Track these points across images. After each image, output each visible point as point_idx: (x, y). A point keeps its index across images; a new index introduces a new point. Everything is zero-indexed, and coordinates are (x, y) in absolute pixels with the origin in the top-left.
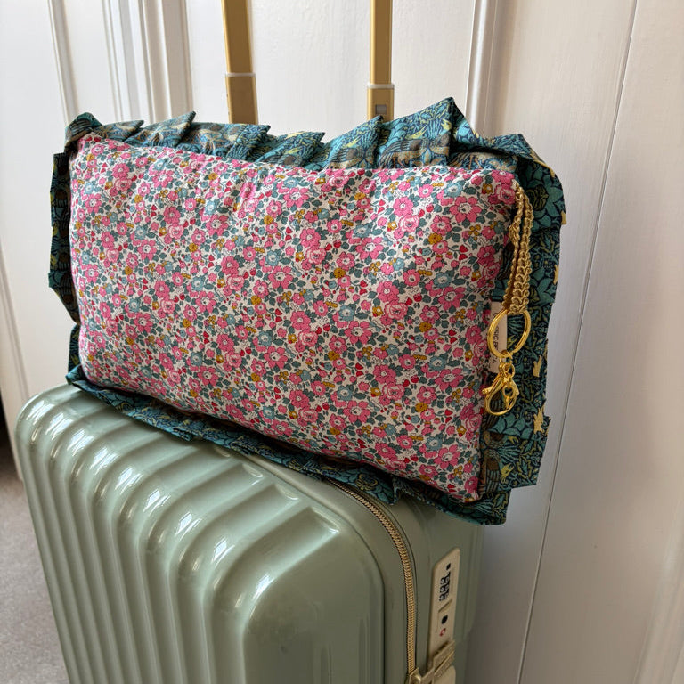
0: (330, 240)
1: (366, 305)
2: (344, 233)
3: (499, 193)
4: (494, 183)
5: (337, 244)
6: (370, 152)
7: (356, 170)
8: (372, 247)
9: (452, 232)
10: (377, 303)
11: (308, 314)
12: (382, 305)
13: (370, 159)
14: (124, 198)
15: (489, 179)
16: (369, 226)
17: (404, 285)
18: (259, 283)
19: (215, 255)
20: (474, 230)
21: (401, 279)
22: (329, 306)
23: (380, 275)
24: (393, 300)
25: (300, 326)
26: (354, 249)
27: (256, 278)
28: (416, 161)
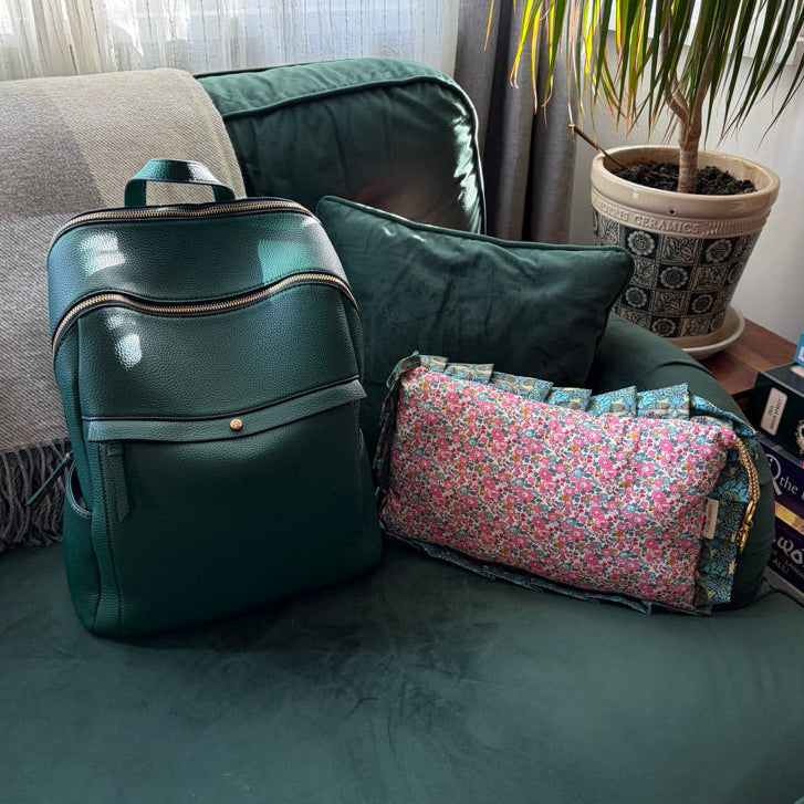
0: (619, 464)
1: (644, 504)
2: (627, 460)
3: (726, 442)
4: (723, 436)
5: (624, 467)
6: (633, 408)
7: (626, 419)
8: (646, 469)
9: (699, 465)
10: (652, 503)
11: (603, 508)
12: (655, 504)
13: (634, 412)
14: (457, 417)
15: (720, 435)
16: (643, 455)
17: (670, 493)
18: (568, 487)
19: (533, 465)
20: (712, 463)
21: (668, 490)
22: (618, 504)
23: (653, 486)
24: (662, 501)
25: (596, 516)
26: (635, 470)
27: (565, 484)
28: (666, 416)
